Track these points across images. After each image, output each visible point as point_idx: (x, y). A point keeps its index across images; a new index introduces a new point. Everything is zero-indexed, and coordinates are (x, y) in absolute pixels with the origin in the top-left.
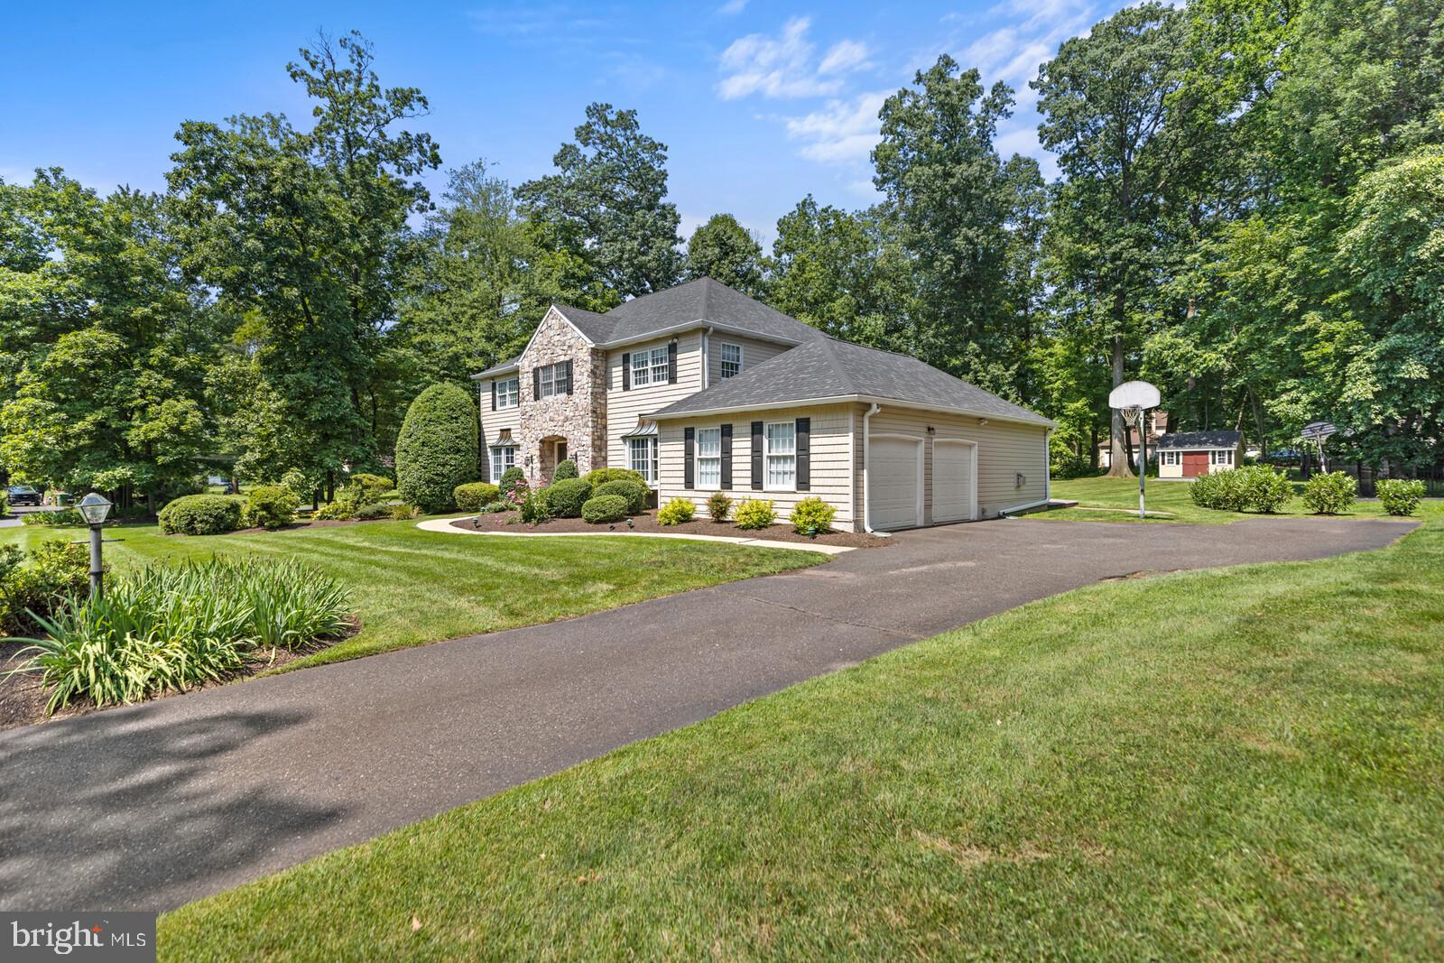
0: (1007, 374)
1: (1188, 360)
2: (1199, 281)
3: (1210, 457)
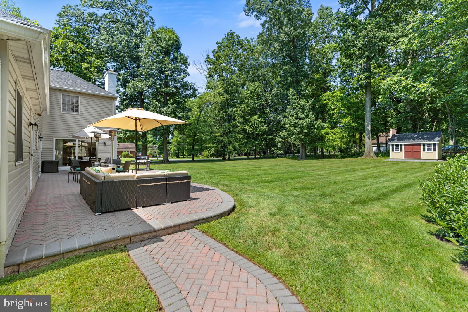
0: (308, 104)
1: (409, 89)
2: (415, 39)
3: (422, 147)
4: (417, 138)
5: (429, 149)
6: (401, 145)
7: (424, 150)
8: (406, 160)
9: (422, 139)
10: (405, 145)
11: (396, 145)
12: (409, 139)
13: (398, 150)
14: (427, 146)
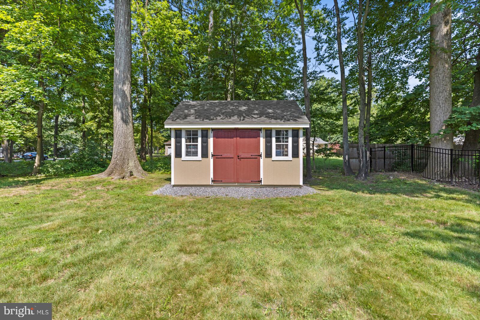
4: (249, 113)
5: (282, 151)
6: (205, 133)
7: (269, 154)
8: (221, 192)
9: (261, 115)
10: (218, 133)
11: (188, 132)
12: (229, 115)
13: (196, 154)
14: (278, 140)
